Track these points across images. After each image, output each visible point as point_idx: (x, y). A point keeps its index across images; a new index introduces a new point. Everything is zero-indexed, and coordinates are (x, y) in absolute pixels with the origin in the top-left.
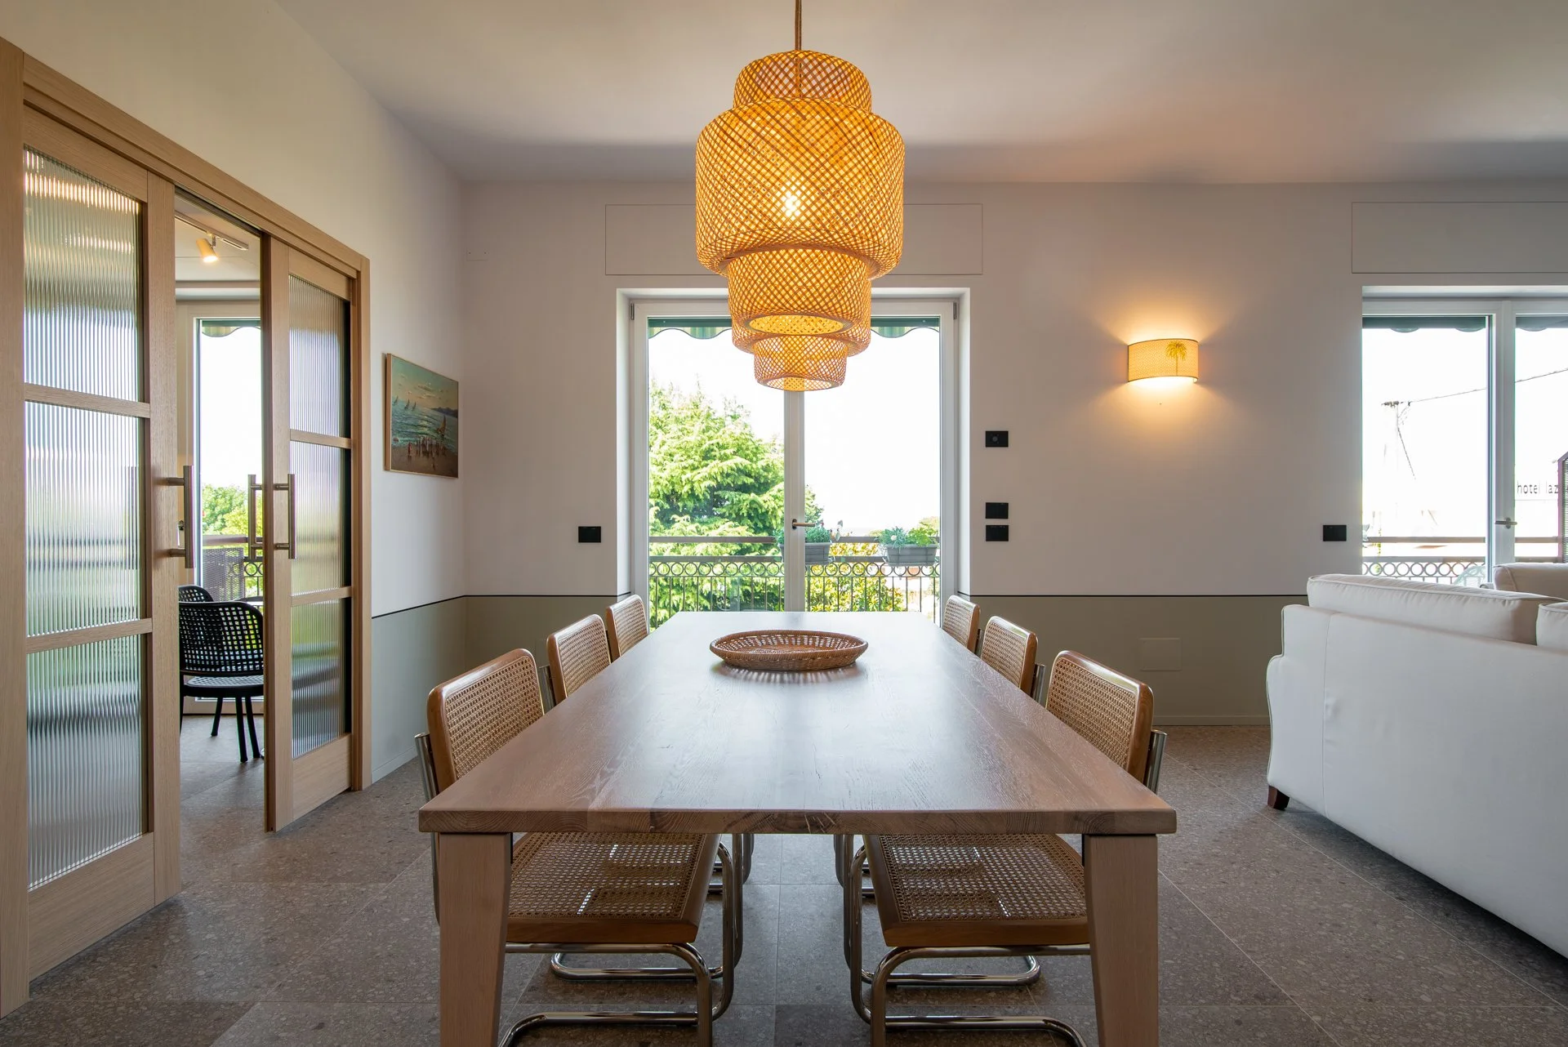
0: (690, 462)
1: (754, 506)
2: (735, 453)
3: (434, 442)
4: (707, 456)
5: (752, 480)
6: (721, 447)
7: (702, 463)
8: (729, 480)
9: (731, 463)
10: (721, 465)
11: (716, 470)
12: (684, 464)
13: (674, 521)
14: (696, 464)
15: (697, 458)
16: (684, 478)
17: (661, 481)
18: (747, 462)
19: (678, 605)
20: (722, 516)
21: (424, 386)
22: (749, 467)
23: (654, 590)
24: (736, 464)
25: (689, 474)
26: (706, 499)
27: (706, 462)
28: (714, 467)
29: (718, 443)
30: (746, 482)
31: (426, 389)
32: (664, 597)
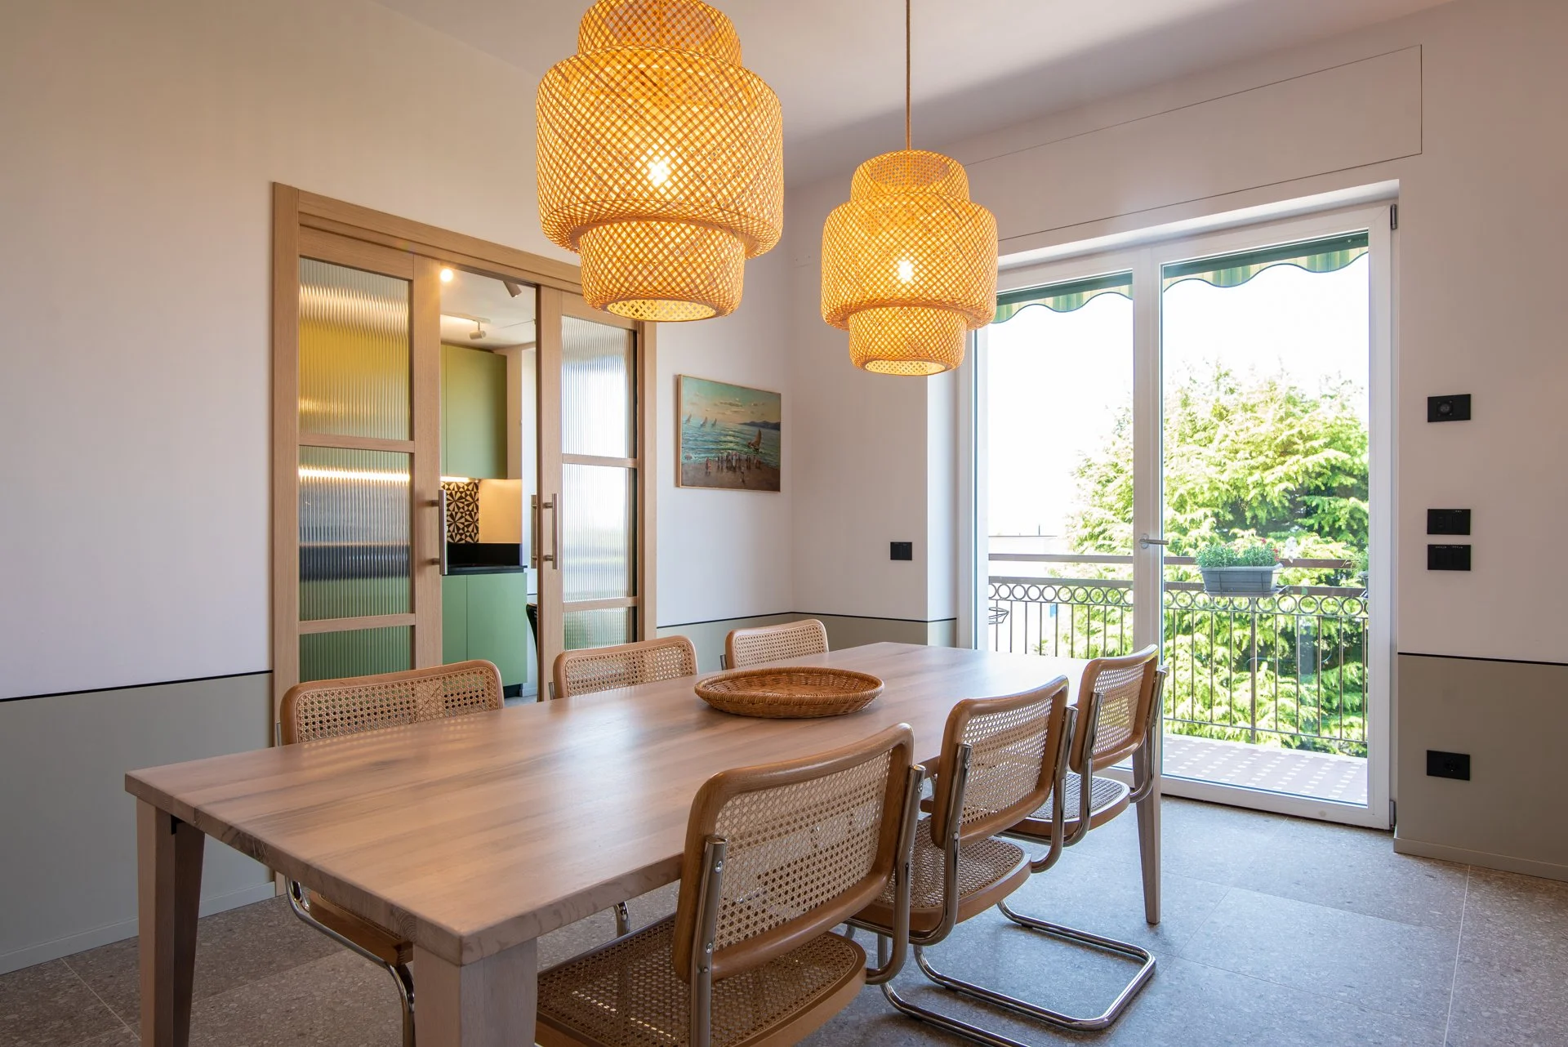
0: (1262, 459)
1: (1358, 516)
2: (1327, 445)
3: (744, 457)
4: (1286, 450)
5: (1354, 481)
6: (1306, 438)
7: (1277, 461)
8: (1319, 482)
9: (1320, 458)
10: (1303, 461)
11: (1295, 468)
12: (1253, 463)
13: (1235, 536)
14: (1268, 461)
15: (1271, 454)
16: (1250, 480)
17: (1220, 485)
18: (1346, 457)
19: (1241, 641)
20: (1310, 529)
21: (728, 402)
22: (1350, 463)
23: (1210, 622)
24: (1326, 460)
25: (1257, 475)
26: (1284, 507)
27: (1282, 459)
28: (1294, 465)
29: (1300, 432)
30: (1345, 483)
31: (731, 404)
32: (1223, 631)
